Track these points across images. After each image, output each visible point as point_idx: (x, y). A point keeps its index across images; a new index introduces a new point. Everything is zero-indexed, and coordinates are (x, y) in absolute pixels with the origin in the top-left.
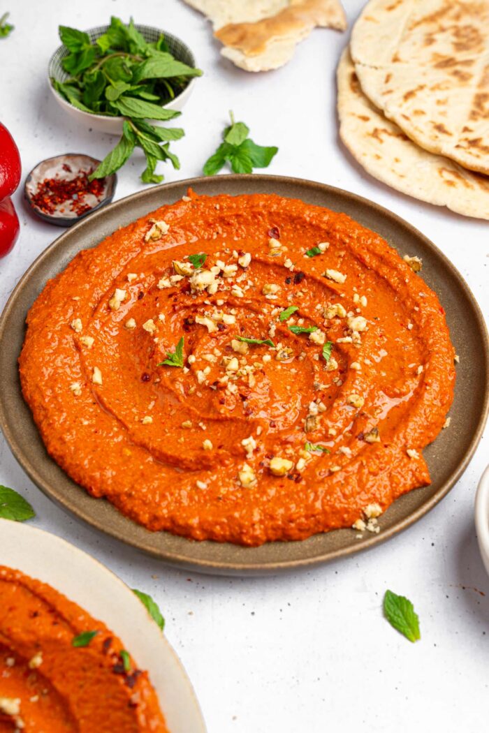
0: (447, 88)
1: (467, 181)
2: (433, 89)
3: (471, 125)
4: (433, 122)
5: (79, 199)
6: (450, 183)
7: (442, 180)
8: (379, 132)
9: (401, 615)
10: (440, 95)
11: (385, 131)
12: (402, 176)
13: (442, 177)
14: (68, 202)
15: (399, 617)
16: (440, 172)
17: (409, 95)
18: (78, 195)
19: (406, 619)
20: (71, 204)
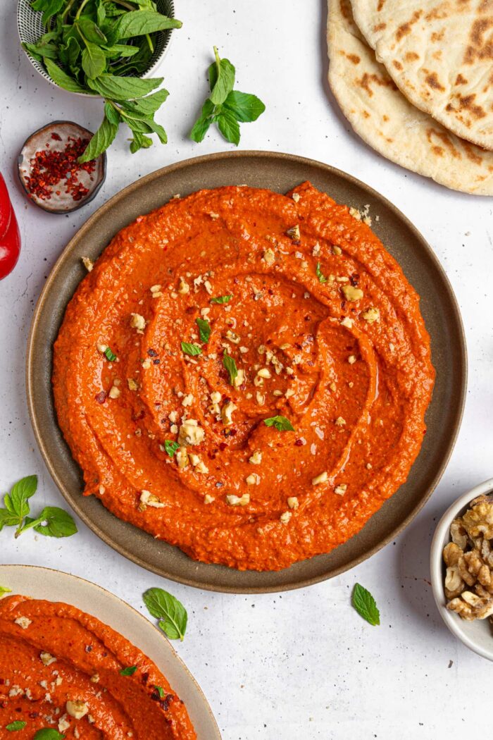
0: (445, 15)
1: (455, 147)
2: (428, 18)
3: (466, 71)
4: (425, 71)
5: (73, 177)
6: (437, 150)
7: (430, 145)
8: (369, 79)
9: (366, 607)
10: (436, 25)
11: (374, 77)
12: (389, 140)
13: (430, 141)
14: (63, 181)
15: (364, 609)
16: (429, 135)
17: (403, 30)
18: (72, 173)
19: (369, 612)
20: (66, 184)
